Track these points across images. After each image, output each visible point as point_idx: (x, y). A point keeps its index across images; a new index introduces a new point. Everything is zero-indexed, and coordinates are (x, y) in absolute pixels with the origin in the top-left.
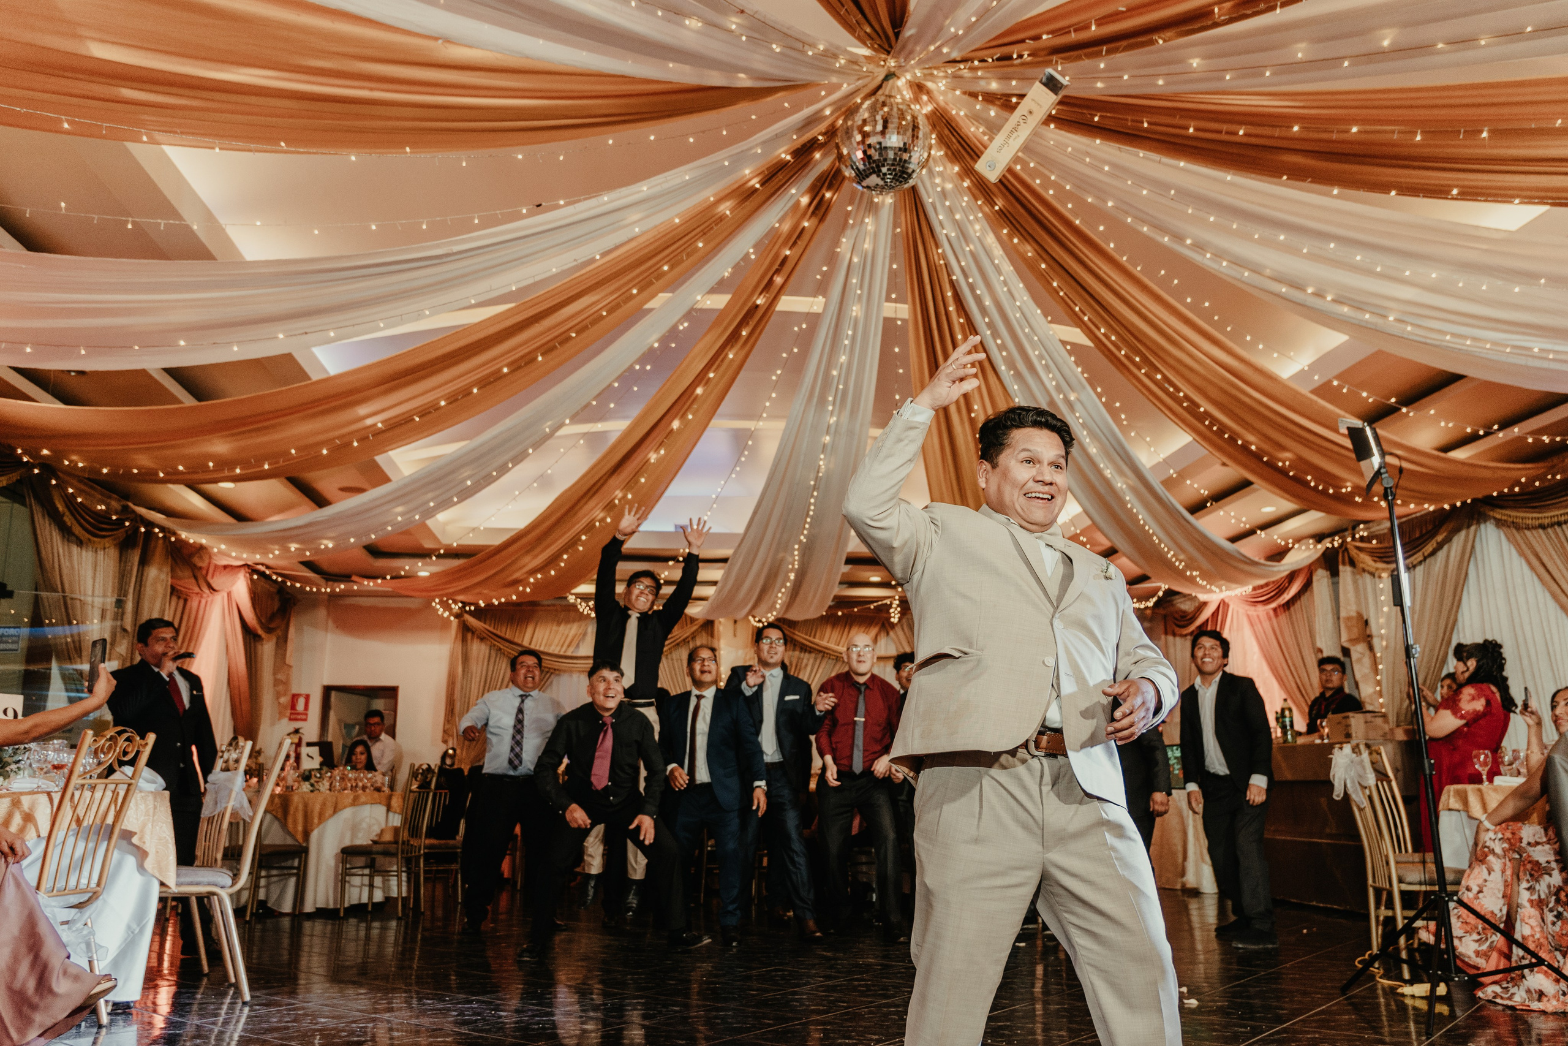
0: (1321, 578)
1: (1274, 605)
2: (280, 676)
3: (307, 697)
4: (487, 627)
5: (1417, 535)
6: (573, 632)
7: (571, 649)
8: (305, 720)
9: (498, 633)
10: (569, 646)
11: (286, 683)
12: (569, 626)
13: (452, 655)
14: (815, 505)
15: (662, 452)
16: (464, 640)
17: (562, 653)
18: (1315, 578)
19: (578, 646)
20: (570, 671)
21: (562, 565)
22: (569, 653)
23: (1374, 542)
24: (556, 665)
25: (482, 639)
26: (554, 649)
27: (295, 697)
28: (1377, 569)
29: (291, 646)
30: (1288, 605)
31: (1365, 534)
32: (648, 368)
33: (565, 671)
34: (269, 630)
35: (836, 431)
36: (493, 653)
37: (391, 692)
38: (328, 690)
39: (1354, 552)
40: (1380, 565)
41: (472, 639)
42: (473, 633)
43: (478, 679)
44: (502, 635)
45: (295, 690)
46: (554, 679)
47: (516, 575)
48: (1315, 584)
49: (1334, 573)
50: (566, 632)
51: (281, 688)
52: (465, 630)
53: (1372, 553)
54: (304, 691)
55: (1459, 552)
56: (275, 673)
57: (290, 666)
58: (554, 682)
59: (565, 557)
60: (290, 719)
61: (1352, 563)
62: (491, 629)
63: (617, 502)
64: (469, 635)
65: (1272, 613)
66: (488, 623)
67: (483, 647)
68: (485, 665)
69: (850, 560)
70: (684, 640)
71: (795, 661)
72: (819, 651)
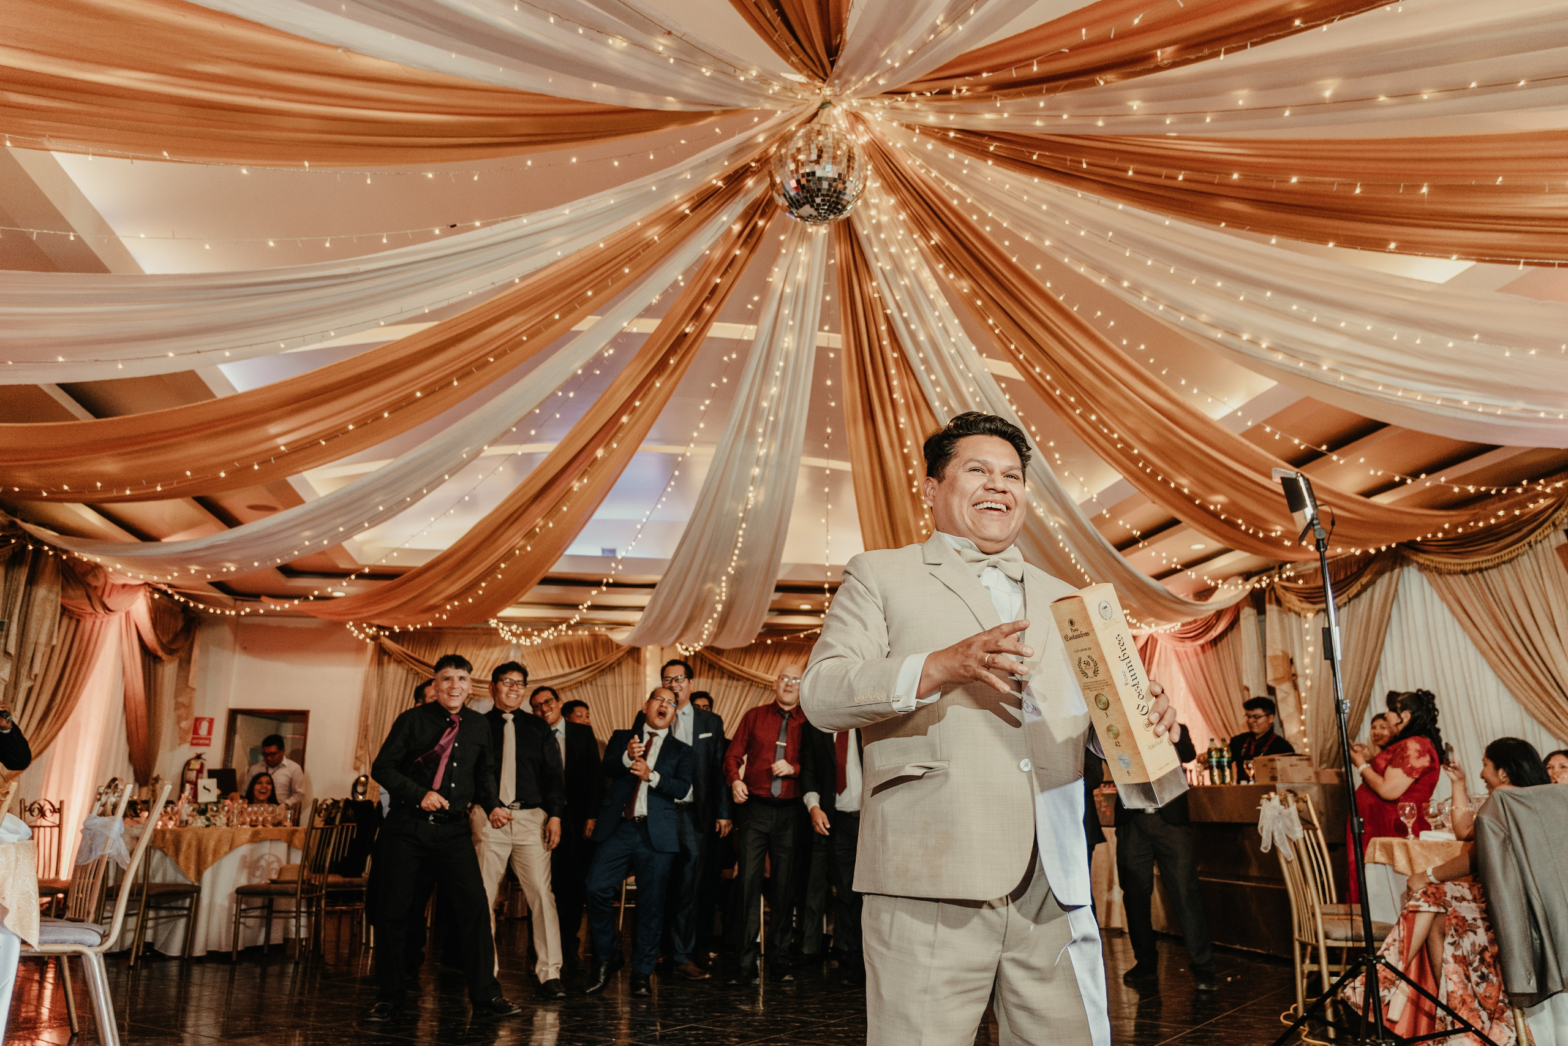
0: (1248, 615)
1: (1202, 641)
2: (180, 700)
3: (211, 722)
4: (404, 650)
5: (1342, 577)
8: (208, 745)
9: (416, 656)
11: (188, 707)
12: (491, 650)
13: (366, 681)
14: (743, 536)
15: (585, 481)
16: (380, 663)
18: (1242, 616)
21: (481, 592)
23: (1301, 582)
25: (399, 662)
27: (198, 721)
28: (1303, 609)
29: (194, 668)
30: (1215, 642)
31: (1292, 574)
32: (571, 395)
34: (171, 652)
35: (766, 463)
36: (411, 677)
37: (301, 717)
38: (233, 714)
39: (1280, 592)
40: (1306, 605)
41: (389, 662)
42: (390, 656)
44: (421, 658)
45: (197, 713)
47: (432, 602)
48: (1242, 621)
49: (1261, 611)
50: (487, 657)
51: (182, 711)
52: (382, 653)
53: (1298, 592)
54: (208, 715)
55: (1383, 594)
56: (176, 696)
57: (194, 689)
59: (483, 584)
60: (192, 744)
61: (1279, 602)
62: (409, 652)
63: (537, 530)
64: (386, 659)
65: (1199, 649)
66: (406, 645)
67: (400, 670)
68: (402, 689)
69: (780, 588)
70: (609, 666)
71: (723, 688)
72: (747, 680)
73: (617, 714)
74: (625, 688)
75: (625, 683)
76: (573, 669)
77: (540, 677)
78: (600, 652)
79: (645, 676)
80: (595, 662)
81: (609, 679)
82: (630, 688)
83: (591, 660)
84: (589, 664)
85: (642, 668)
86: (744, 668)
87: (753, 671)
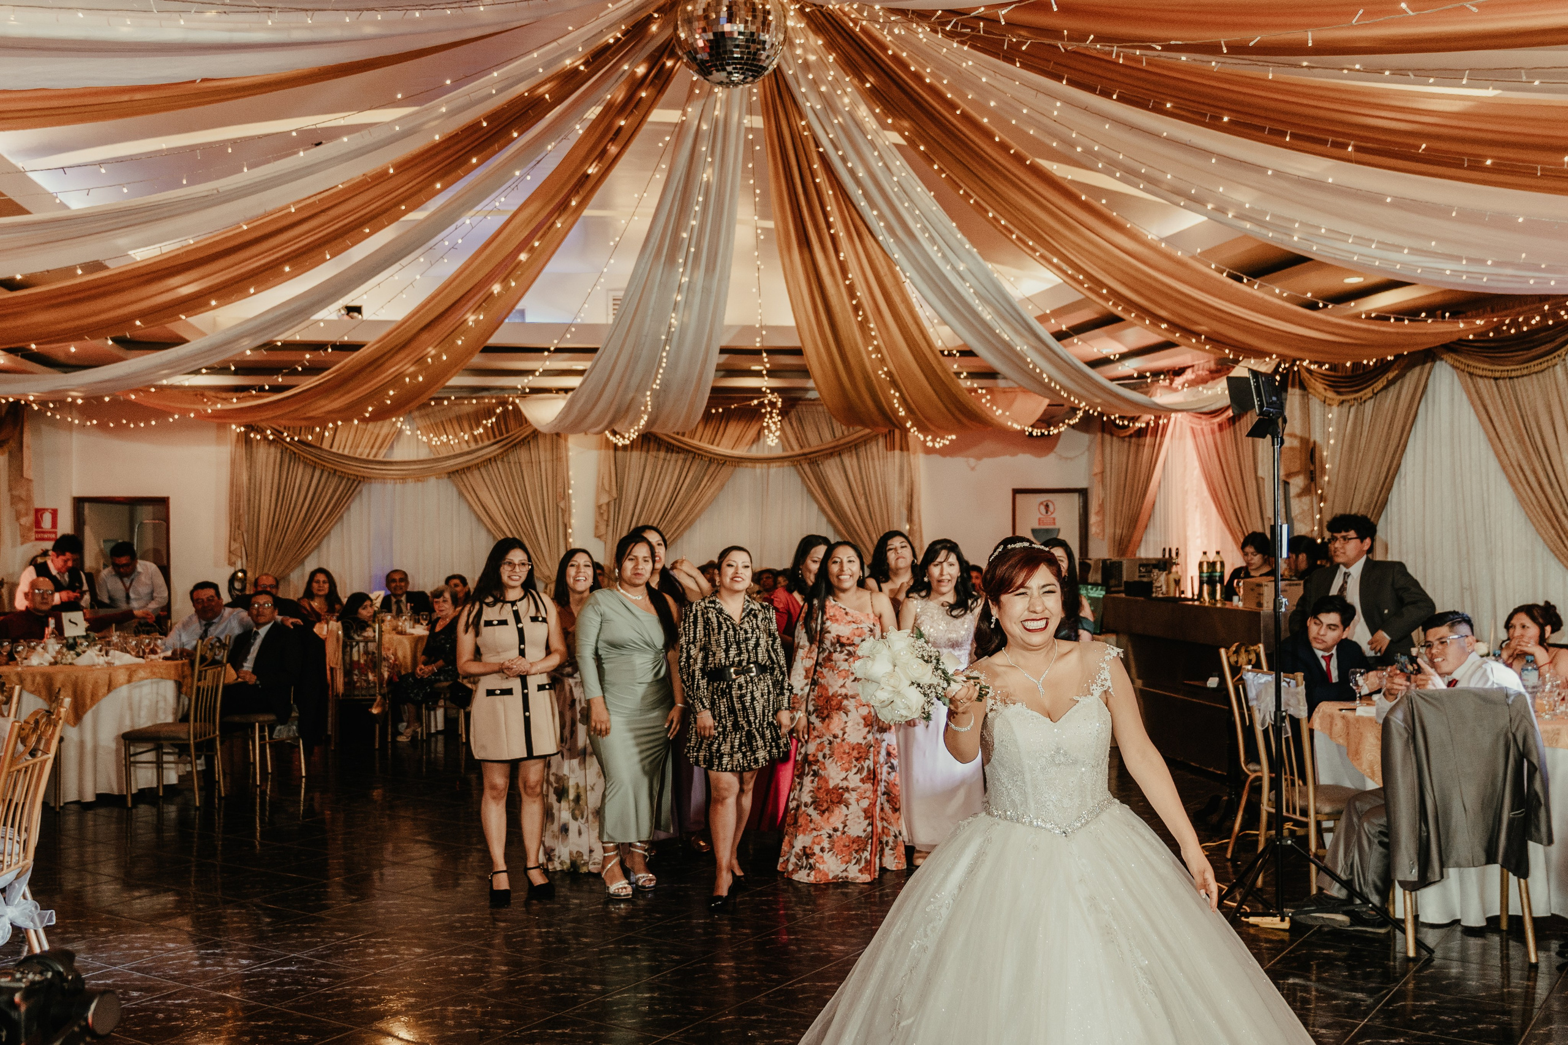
2: (16, 493)
3: (54, 513)
6: (384, 431)
7: (383, 452)
10: (380, 447)
11: (26, 499)
12: (379, 423)
13: (233, 462)
16: (246, 450)
17: (371, 457)
19: (392, 447)
20: (383, 478)
22: (380, 458)
24: (365, 472)
26: (363, 452)
27: (38, 513)
28: (1327, 397)
29: (28, 457)
33: (375, 478)
37: (162, 503)
38: (79, 503)
40: (1330, 394)
42: (259, 434)
43: (269, 489)
45: (37, 505)
46: (365, 488)
50: (376, 431)
51: (20, 507)
54: (50, 505)
57: (30, 480)
58: (365, 492)
60: (35, 543)
64: (254, 437)
69: (723, 351)
70: (523, 440)
71: (660, 462)
72: (689, 452)
73: (534, 493)
74: (543, 464)
75: (542, 458)
76: (481, 445)
78: (512, 423)
79: (567, 450)
80: (505, 436)
81: (523, 454)
82: (549, 465)
83: (501, 434)
84: (499, 438)
85: (562, 441)
86: (686, 439)
87: (695, 442)
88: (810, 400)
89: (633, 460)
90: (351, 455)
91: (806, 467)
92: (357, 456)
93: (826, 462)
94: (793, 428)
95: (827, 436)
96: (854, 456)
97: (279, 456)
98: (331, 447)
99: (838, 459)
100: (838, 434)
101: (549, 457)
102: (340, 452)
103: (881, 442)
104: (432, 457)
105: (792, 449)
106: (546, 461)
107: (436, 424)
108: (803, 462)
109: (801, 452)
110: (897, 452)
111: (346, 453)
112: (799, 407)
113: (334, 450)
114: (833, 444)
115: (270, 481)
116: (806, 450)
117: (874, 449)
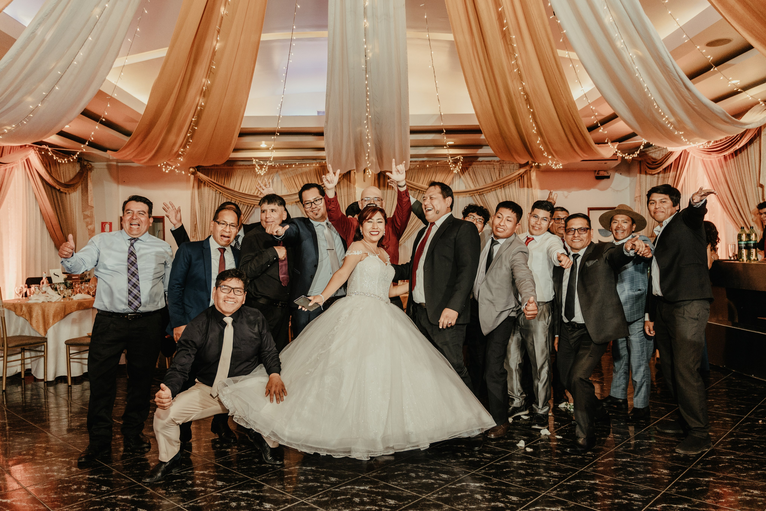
2: (86, 213)
3: (111, 224)
4: (213, 180)
9: (220, 184)
13: (192, 198)
16: (199, 187)
17: (258, 195)
25: (210, 187)
26: (255, 192)
27: (102, 223)
36: (218, 196)
37: (162, 220)
41: (204, 187)
42: (205, 183)
43: (210, 212)
44: (222, 185)
45: (102, 220)
51: (88, 219)
52: (199, 182)
54: (108, 220)
56: (83, 211)
62: (215, 181)
64: (202, 185)
66: (213, 177)
67: (211, 191)
68: (213, 202)
72: (417, 189)
74: (343, 197)
75: (342, 195)
77: (292, 193)
82: (346, 198)
86: (415, 183)
87: (420, 184)
88: (479, 162)
89: (388, 194)
90: (249, 193)
91: (478, 197)
92: (252, 194)
93: (489, 194)
94: (471, 177)
95: (489, 181)
96: (503, 191)
97: (214, 194)
98: (239, 190)
99: (494, 192)
100: (494, 180)
101: (346, 194)
102: (244, 192)
103: (517, 183)
104: (288, 194)
105: (470, 187)
106: (344, 196)
107: (290, 178)
108: (475, 194)
109: (475, 189)
110: (526, 188)
111: (246, 193)
112: (473, 166)
113: (241, 191)
114: (492, 185)
115: (210, 207)
116: (478, 187)
117: (514, 187)
